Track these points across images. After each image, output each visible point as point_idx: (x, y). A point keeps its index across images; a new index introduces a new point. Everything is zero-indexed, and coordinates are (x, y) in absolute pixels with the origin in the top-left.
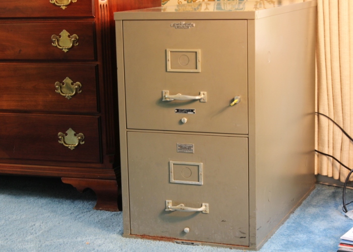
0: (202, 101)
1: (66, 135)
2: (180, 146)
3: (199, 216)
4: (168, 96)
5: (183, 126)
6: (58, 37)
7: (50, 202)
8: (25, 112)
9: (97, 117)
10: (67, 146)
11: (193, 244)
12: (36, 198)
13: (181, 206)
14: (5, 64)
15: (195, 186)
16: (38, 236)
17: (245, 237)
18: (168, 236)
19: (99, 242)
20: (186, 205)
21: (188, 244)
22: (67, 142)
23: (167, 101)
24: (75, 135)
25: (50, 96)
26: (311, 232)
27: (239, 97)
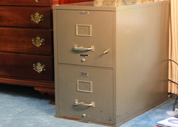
0: (92, 50)
1: (37, 65)
2: (81, 73)
3: (90, 108)
4: (76, 48)
5: (83, 63)
6: (34, 16)
7: (29, 99)
8: (19, 53)
9: (52, 57)
10: (37, 71)
11: (87, 122)
12: (23, 97)
13: (82, 103)
14: (10, 28)
15: (88, 93)
16: (15, 115)
17: (111, 120)
18: (76, 117)
19: (43, 119)
20: (84, 103)
21: (85, 122)
22: (37, 69)
23: (75, 50)
24: (41, 66)
25: (30, 46)
26: (149, 120)
27: (109, 50)
